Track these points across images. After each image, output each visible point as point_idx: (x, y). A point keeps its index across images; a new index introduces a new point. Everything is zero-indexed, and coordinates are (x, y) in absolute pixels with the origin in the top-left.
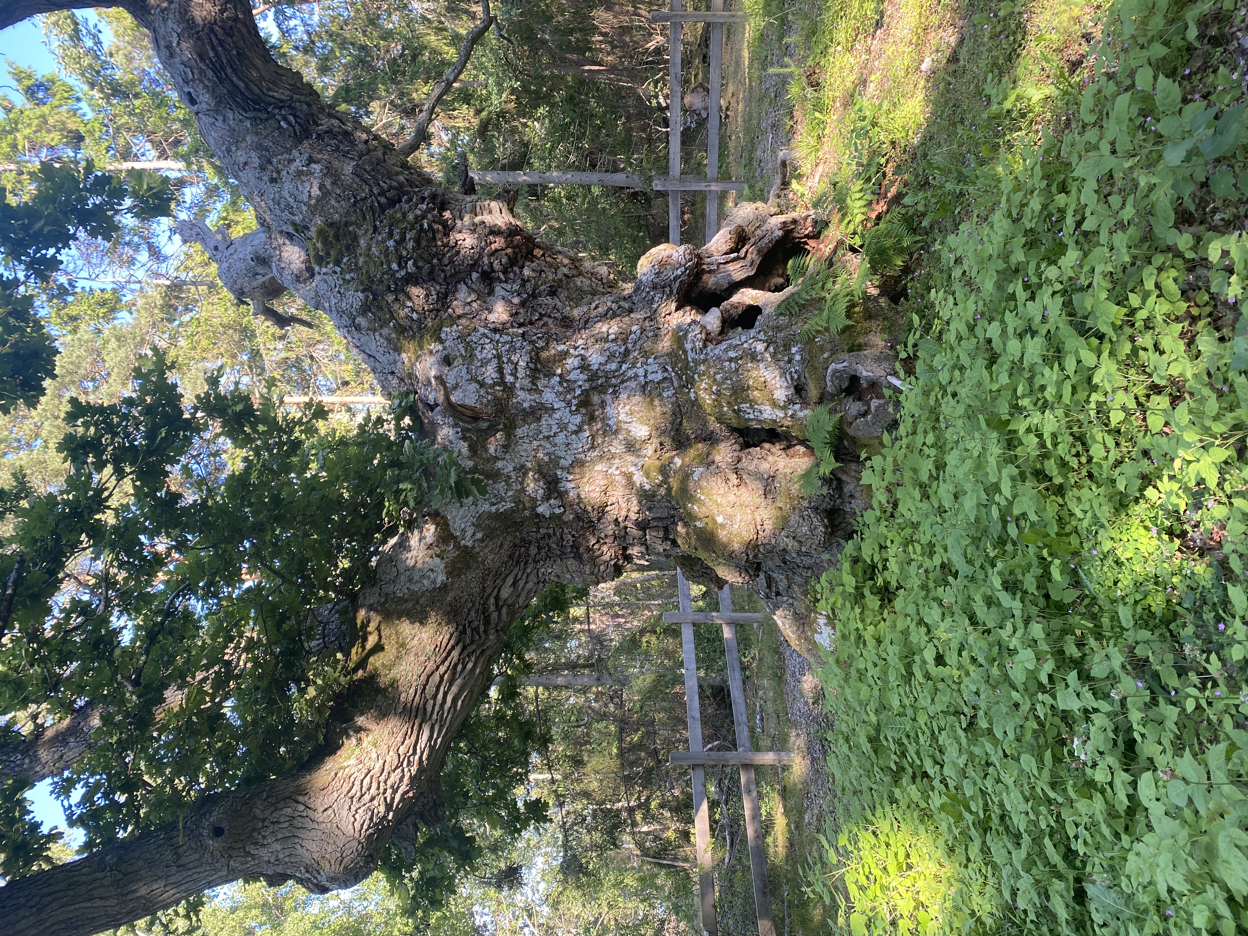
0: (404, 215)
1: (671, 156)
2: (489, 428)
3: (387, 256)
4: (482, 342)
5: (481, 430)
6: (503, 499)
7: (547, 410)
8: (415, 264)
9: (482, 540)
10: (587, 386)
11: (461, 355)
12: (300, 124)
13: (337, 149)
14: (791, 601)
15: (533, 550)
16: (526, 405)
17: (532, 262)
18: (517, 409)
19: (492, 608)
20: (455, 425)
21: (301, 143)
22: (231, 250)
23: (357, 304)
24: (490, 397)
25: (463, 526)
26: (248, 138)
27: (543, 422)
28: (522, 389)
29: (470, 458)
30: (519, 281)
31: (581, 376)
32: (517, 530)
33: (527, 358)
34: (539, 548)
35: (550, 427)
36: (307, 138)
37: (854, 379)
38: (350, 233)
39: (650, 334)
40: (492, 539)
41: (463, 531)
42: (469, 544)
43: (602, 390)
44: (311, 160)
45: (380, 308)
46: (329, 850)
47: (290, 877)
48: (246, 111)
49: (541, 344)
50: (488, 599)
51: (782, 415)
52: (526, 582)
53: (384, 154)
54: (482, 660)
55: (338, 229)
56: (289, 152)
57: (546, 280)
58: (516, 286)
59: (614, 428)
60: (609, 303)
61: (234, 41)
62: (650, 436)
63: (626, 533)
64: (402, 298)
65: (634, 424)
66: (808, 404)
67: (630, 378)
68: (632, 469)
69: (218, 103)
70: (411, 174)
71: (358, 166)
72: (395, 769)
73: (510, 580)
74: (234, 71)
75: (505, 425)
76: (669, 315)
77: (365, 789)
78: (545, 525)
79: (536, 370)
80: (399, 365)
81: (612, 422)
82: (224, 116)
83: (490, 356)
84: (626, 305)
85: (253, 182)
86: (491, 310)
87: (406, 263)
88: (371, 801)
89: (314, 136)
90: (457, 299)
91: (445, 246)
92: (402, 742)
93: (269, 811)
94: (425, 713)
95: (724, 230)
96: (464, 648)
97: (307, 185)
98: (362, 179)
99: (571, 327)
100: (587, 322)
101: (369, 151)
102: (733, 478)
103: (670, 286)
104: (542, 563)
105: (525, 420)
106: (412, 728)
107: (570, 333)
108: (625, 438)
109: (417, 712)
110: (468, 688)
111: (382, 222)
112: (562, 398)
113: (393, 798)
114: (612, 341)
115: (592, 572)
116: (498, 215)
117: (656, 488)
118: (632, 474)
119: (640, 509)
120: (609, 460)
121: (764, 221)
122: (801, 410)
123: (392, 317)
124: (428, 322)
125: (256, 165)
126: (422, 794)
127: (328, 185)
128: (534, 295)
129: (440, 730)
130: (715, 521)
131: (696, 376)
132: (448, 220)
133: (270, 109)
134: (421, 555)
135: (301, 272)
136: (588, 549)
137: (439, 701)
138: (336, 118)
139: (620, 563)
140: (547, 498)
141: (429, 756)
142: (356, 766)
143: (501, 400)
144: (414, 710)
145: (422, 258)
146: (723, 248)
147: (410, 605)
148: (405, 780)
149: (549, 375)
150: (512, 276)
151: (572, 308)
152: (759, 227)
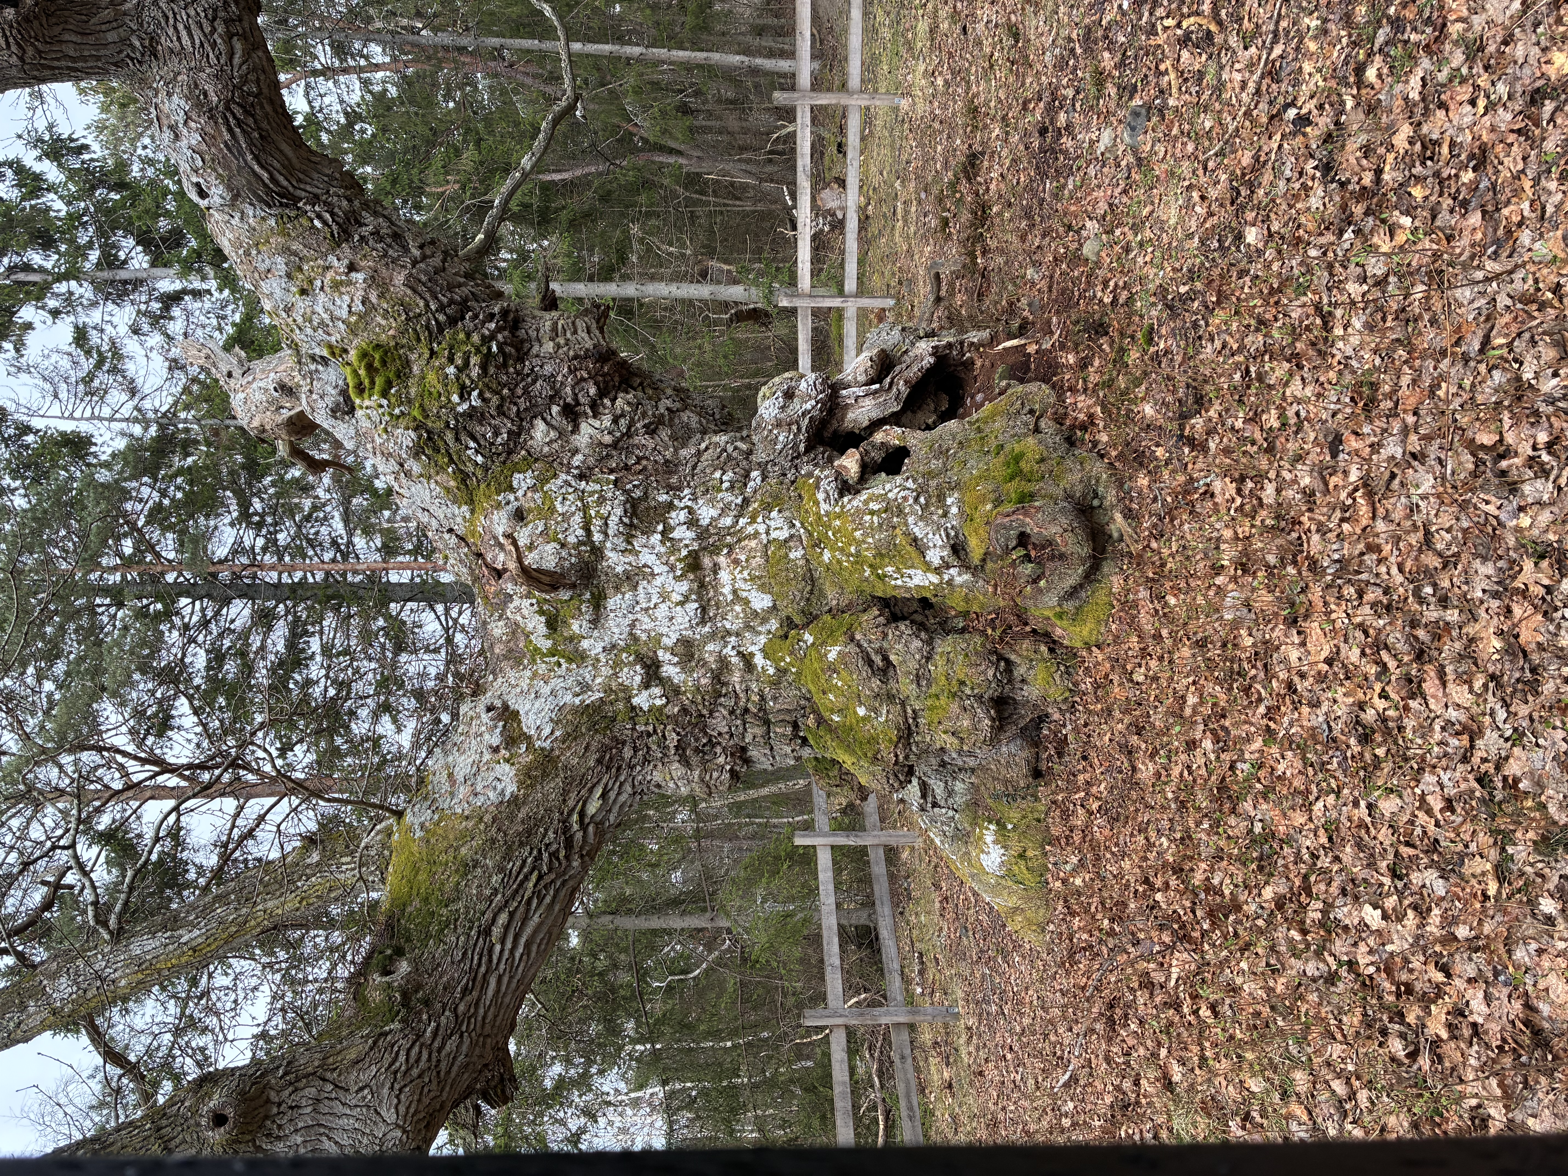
0: (468, 335)
1: (800, 266)
2: (572, 598)
3: (445, 385)
4: (563, 491)
5: (561, 602)
6: (589, 688)
7: (644, 574)
8: (481, 395)
9: (562, 740)
10: (695, 545)
11: (537, 508)
12: (338, 223)
13: (385, 255)
14: (951, 814)
15: (627, 753)
16: (618, 569)
17: (628, 393)
18: (607, 575)
19: (576, 827)
20: (531, 595)
21: (339, 246)
22: (249, 376)
23: (407, 445)
24: (573, 560)
25: (538, 722)
26: (273, 240)
27: (640, 590)
28: (614, 549)
29: (547, 637)
30: (610, 417)
31: (688, 533)
32: (607, 727)
33: (619, 511)
34: (635, 750)
35: (649, 596)
36: (347, 240)
37: (1024, 537)
38: (400, 357)
39: (774, 482)
40: (575, 739)
41: (539, 728)
42: (547, 745)
43: (714, 550)
44: (352, 268)
45: (436, 450)
48: (270, 207)
49: (638, 493)
50: (570, 814)
51: (936, 581)
52: (619, 794)
53: (444, 261)
55: (386, 352)
56: (323, 256)
57: (644, 415)
58: (607, 421)
59: (730, 597)
60: (722, 444)
61: (255, 122)
62: (774, 607)
63: (745, 729)
64: (464, 437)
65: (754, 593)
66: (968, 568)
67: (748, 537)
68: (752, 649)
69: (236, 197)
70: (478, 285)
71: (411, 275)
72: (452, 1034)
73: (599, 792)
74: (256, 158)
75: (592, 594)
76: (797, 458)
77: (412, 1061)
78: (642, 720)
79: (631, 526)
80: (459, 520)
81: (727, 590)
82: (243, 213)
83: (573, 508)
84: (744, 446)
85: (278, 293)
86: (576, 451)
87: (470, 395)
88: (420, 1076)
89: (356, 238)
90: (532, 438)
91: (518, 373)
92: (461, 999)
93: (287, 1092)
94: (490, 960)
95: (864, 355)
96: (540, 878)
97: (346, 298)
98: (415, 291)
99: (675, 473)
100: (694, 467)
101: (424, 257)
102: (878, 660)
103: (797, 423)
104: (639, 768)
105: (617, 589)
106: (474, 980)
107: (674, 480)
108: (744, 611)
109: (480, 959)
110: (545, 929)
111: (439, 343)
112: (664, 560)
113: (448, 1072)
114: (727, 490)
115: (702, 780)
116: (585, 335)
117: (782, 672)
118: (752, 655)
119: (763, 698)
120: (723, 637)
121: (913, 344)
122: (960, 575)
123: (452, 460)
124: (496, 467)
125: (283, 274)
126: (486, 1066)
127: (373, 298)
128: (628, 434)
129: (509, 982)
130: (855, 713)
131: (830, 533)
132: (522, 341)
133: (301, 204)
134: (485, 760)
135: (338, 405)
136: (697, 750)
137: (509, 945)
138: (384, 216)
139: (738, 768)
140: (646, 685)
141: (496, 1017)
142: (402, 1030)
143: (587, 564)
144: (476, 958)
145: (489, 388)
146: (862, 378)
147: (471, 824)
148: (464, 1048)
149: (648, 533)
150: (601, 409)
151: (676, 450)
152: (906, 352)
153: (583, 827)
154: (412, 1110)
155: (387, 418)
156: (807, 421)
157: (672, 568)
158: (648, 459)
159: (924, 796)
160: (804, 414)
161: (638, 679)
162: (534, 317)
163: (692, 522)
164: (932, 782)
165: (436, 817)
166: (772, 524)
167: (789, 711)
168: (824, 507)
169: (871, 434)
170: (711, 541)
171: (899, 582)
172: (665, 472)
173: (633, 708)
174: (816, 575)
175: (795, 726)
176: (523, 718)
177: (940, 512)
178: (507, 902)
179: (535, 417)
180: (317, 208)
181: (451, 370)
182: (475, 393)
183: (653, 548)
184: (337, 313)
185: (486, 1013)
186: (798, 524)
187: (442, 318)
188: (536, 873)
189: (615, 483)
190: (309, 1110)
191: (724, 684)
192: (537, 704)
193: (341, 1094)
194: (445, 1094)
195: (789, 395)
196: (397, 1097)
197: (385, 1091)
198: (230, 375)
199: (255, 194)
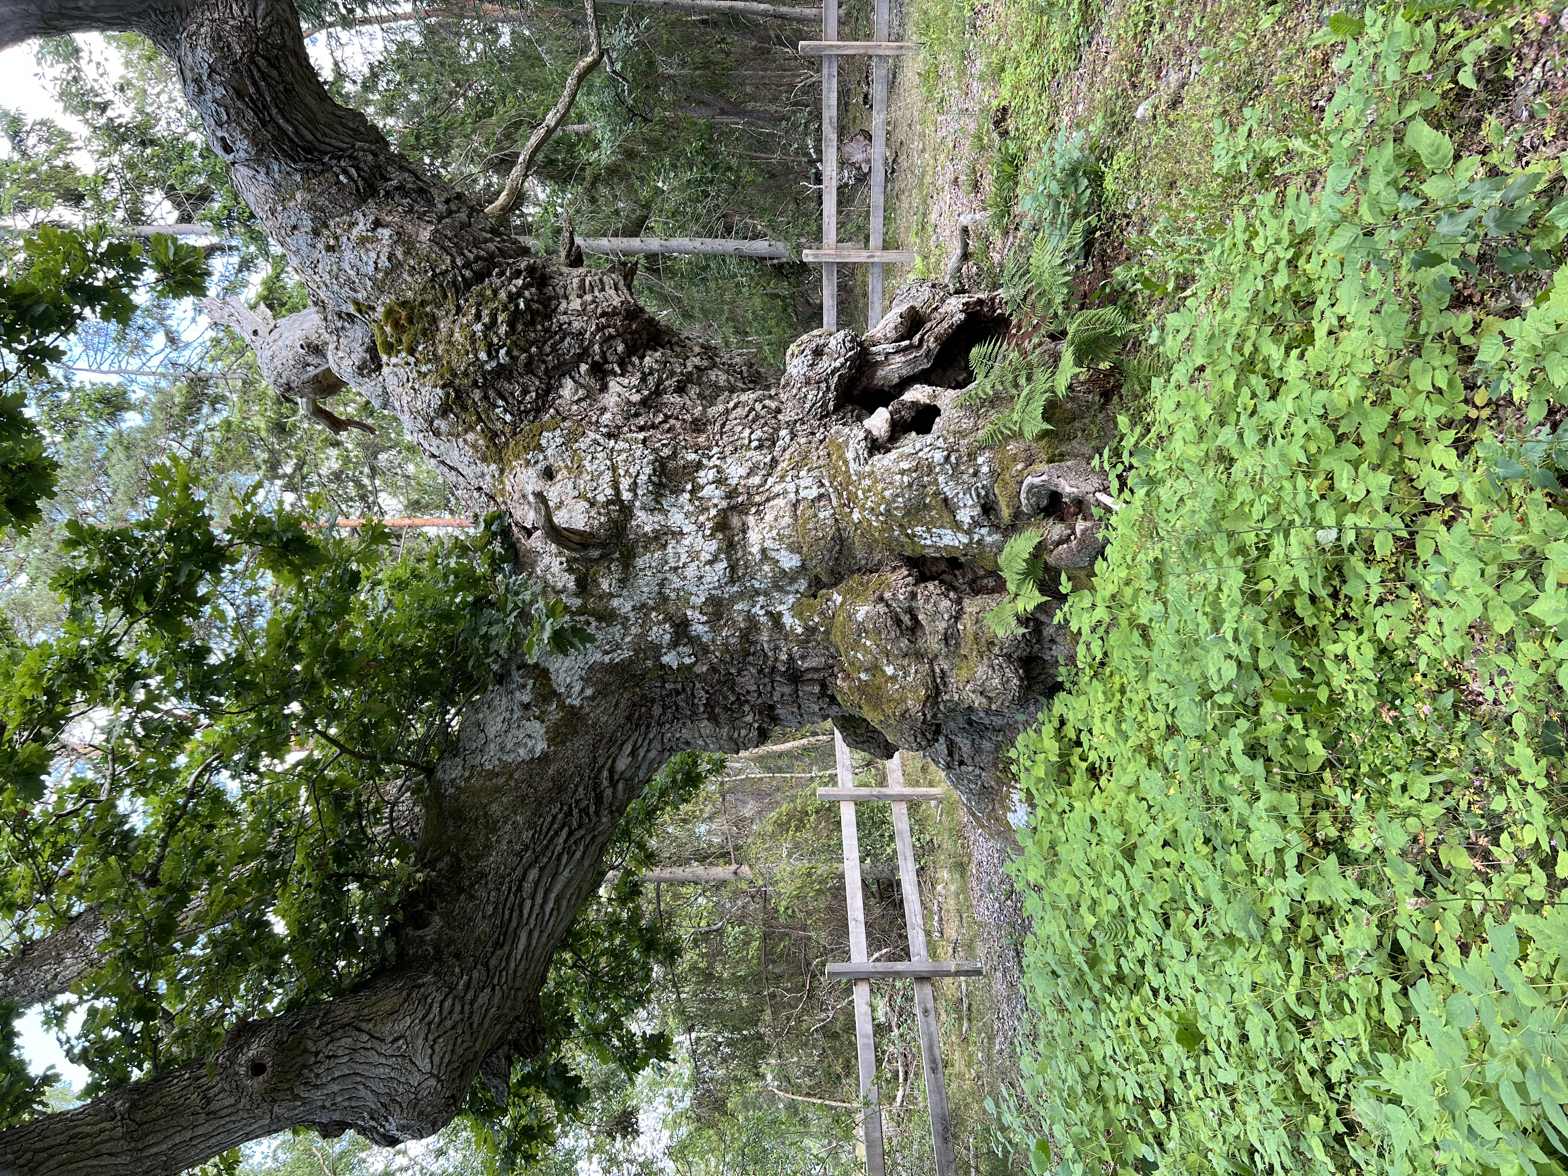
0: (495, 292)
1: (825, 219)
2: (601, 557)
3: (473, 342)
4: (592, 449)
5: (591, 560)
6: (618, 646)
7: (673, 533)
8: (508, 353)
9: (593, 698)
10: (724, 504)
11: (567, 467)
12: (363, 179)
13: (411, 211)
14: (977, 772)
15: (657, 710)
16: (648, 528)
17: (656, 351)
18: (636, 534)
19: (605, 783)
20: (560, 554)
21: (365, 202)
22: (275, 334)
23: (436, 403)
24: (602, 519)
25: (568, 680)
26: (298, 196)
27: (669, 549)
28: (643, 508)
29: (577, 595)
30: (639, 375)
31: (717, 492)
32: (637, 685)
33: (648, 470)
34: (665, 708)
35: (678, 555)
36: (372, 196)
37: (1055, 496)
38: (427, 315)
39: (803, 441)
40: (605, 696)
41: (569, 687)
42: (577, 703)
43: (742, 510)
44: (377, 224)
45: (464, 408)
46: (401, 1090)
47: (350, 1126)
48: (295, 162)
49: (666, 452)
50: (600, 771)
51: (966, 541)
52: (648, 751)
53: (470, 216)
54: (593, 848)
55: (412, 309)
56: (349, 212)
57: (672, 374)
58: (635, 381)
59: (758, 557)
60: (751, 402)
61: (280, 74)
62: (803, 567)
63: (773, 688)
64: (492, 394)
65: (783, 552)
66: (998, 527)
67: (778, 495)
68: (780, 608)
69: (260, 152)
70: (504, 241)
71: (437, 231)
72: (484, 987)
73: (628, 748)
74: (281, 111)
75: (621, 553)
76: (826, 416)
77: (445, 1013)
78: (672, 678)
79: (660, 485)
80: (488, 478)
81: (755, 550)
82: (268, 168)
83: (603, 468)
84: (773, 405)
85: (305, 249)
86: (604, 410)
87: (498, 352)
88: (453, 1028)
89: (382, 193)
90: (560, 397)
91: (547, 330)
92: (493, 953)
93: (324, 1043)
94: (521, 915)
95: (894, 311)
96: (570, 834)
97: (373, 255)
98: (443, 248)
99: (704, 432)
100: (723, 425)
101: (450, 213)
102: (906, 618)
103: (826, 380)
104: (668, 726)
105: (645, 548)
106: (505, 935)
107: (701, 439)
108: (772, 570)
109: (511, 914)
110: (575, 884)
111: (466, 300)
112: (693, 520)
113: (481, 1024)
114: (756, 448)
115: (731, 738)
116: (612, 292)
117: (811, 631)
118: (780, 614)
119: (791, 658)
120: (751, 597)
121: (943, 301)
122: (989, 534)
123: (480, 419)
124: (525, 426)
125: (309, 229)
126: (517, 1018)
127: (399, 254)
128: (658, 392)
129: (540, 937)
130: (883, 671)
131: (860, 493)
132: (550, 299)
133: (326, 159)
134: (515, 717)
135: (364, 362)
136: (725, 708)
137: (539, 900)
138: (410, 171)
139: (765, 726)
140: (674, 644)
141: (527, 970)
142: (435, 983)
143: (615, 522)
144: (507, 912)
145: (517, 346)
146: (892, 335)
147: (502, 780)
148: (496, 1000)
149: (677, 491)
150: (630, 368)
151: (705, 408)
152: (936, 309)
153: (613, 784)
154: (446, 1060)
155: (415, 375)
156: (836, 379)
157: (701, 526)
158: (677, 418)
159: (950, 754)
160: (833, 373)
161: (667, 637)
162: (561, 274)
163: (720, 482)
164: (958, 740)
165: (467, 774)
166: (802, 483)
167: (815, 670)
168: (853, 466)
169: (901, 393)
170: (740, 499)
171: (929, 542)
172: (694, 431)
173: (662, 666)
174: (845, 535)
175: (824, 686)
176: (553, 677)
177: (971, 471)
178: (537, 858)
179: (564, 375)
180: (343, 164)
181: (478, 327)
182: (503, 352)
183: (682, 507)
184: (363, 270)
185: (517, 966)
186: (826, 482)
187: (467, 273)
188: (566, 829)
189: (644, 441)
190: (346, 1059)
191: (752, 643)
192: (566, 664)
193: (377, 1044)
194: (478, 1045)
195: (818, 353)
196: (432, 1047)
197: (420, 1042)
198: (255, 333)
199: (281, 149)
